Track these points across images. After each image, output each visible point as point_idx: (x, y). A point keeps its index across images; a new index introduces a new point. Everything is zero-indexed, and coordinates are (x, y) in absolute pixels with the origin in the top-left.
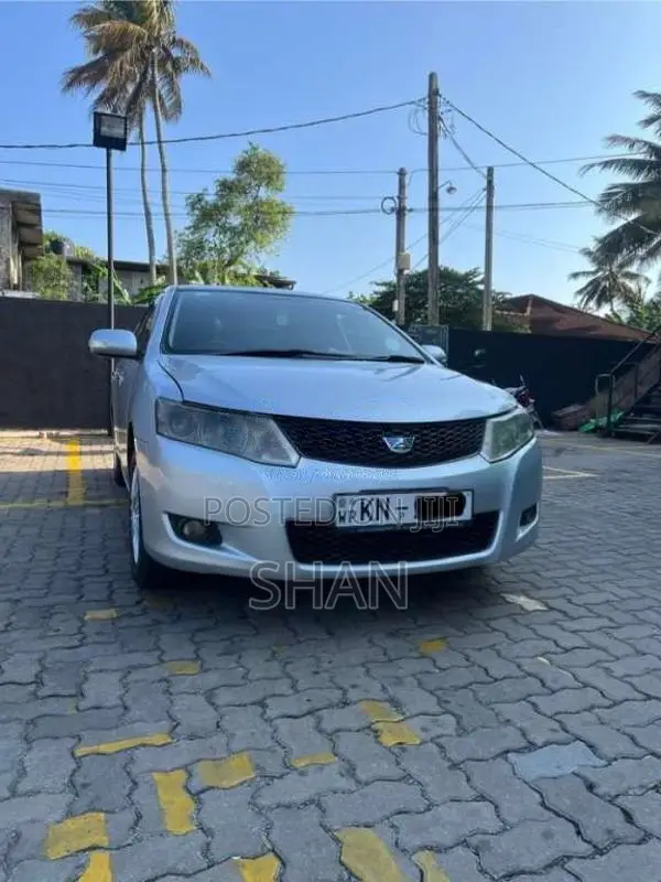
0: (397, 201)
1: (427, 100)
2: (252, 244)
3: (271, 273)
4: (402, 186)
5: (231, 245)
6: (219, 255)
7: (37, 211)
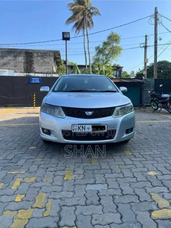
0: (145, 44)
1: (154, 15)
2: (111, 58)
3: (117, 65)
4: (146, 40)
5: (106, 59)
6: (103, 61)
7: (59, 55)
